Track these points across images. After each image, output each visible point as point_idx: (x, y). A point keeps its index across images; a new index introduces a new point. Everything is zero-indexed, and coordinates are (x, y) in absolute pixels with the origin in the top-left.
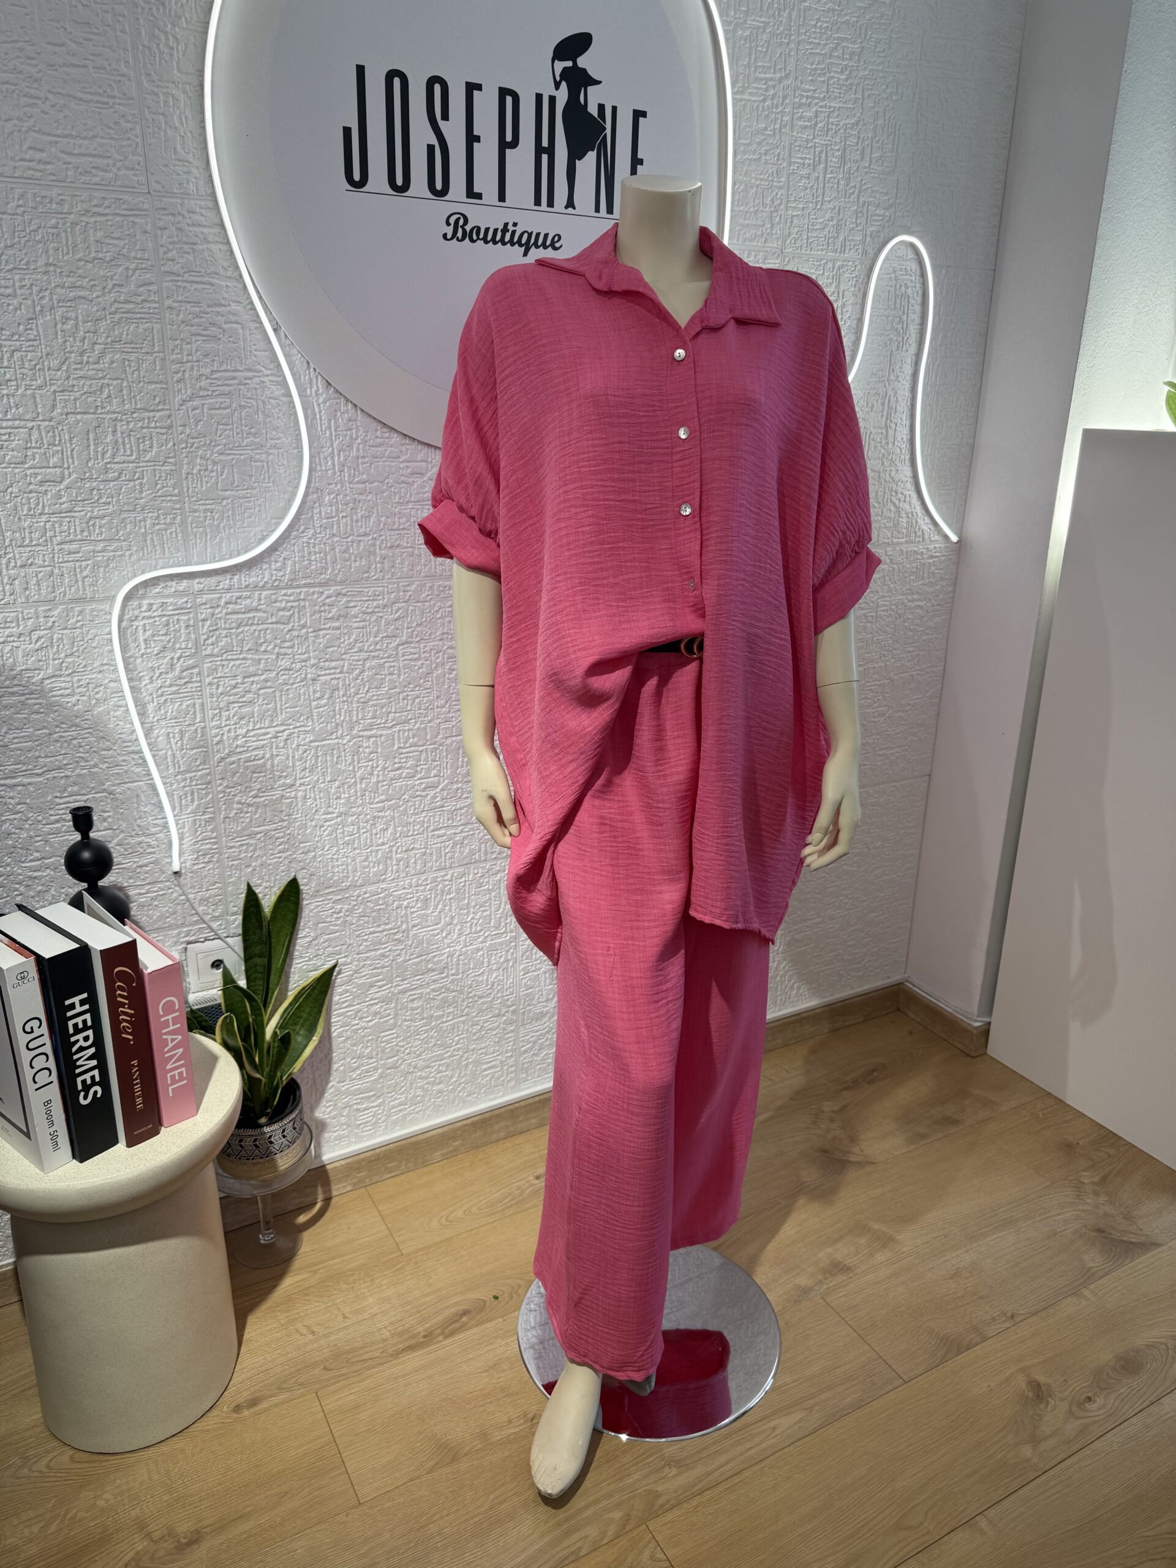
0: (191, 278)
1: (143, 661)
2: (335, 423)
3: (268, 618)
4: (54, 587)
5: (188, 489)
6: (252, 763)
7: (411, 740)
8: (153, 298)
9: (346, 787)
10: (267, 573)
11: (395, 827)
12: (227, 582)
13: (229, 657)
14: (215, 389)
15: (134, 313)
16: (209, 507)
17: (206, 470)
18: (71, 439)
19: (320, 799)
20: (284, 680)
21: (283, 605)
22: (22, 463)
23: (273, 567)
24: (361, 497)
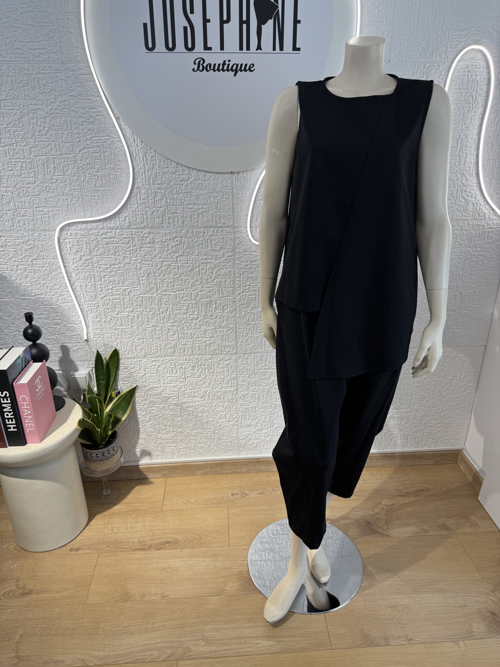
0: (81, 98)
1: (69, 256)
2: (146, 158)
3: (119, 242)
4: (34, 224)
5: (84, 186)
6: (115, 301)
7: (185, 298)
8: (66, 107)
9: (156, 314)
10: (118, 222)
11: (178, 334)
12: (101, 225)
13: (104, 257)
14: (93, 144)
15: (59, 114)
16: (93, 194)
17: (91, 179)
18: (38, 166)
19: (145, 318)
20: (127, 268)
21: (125, 236)
22: (20, 176)
23: (121, 220)
24: (158, 190)
